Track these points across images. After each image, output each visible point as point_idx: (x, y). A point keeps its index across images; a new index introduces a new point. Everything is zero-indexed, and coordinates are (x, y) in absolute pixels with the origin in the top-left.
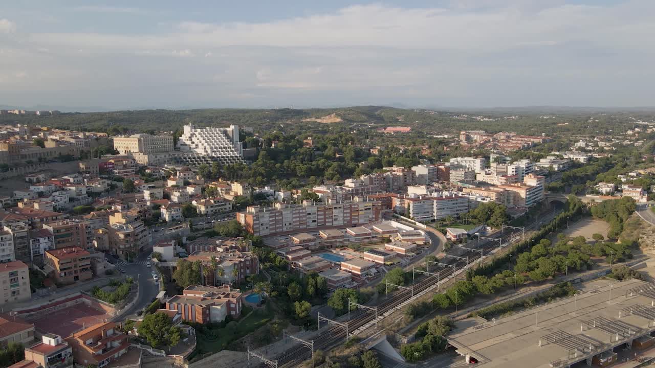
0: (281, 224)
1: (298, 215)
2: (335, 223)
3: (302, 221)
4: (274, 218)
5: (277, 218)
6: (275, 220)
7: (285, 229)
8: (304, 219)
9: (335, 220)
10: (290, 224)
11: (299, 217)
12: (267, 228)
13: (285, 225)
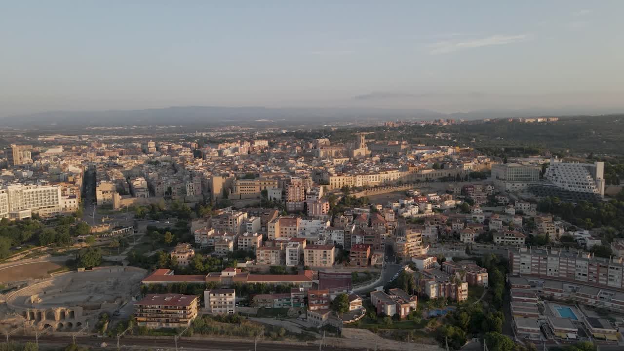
0: (545, 268)
1: (566, 265)
2: (610, 284)
3: (570, 271)
4: (538, 261)
5: (541, 262)
6: (539, 263)
7: (549, 274)
8: (573, 269)
9: (611, 280)
10: (556, 270)
11: (567, 266)
12: (528, 268)
13: (550, 270)
